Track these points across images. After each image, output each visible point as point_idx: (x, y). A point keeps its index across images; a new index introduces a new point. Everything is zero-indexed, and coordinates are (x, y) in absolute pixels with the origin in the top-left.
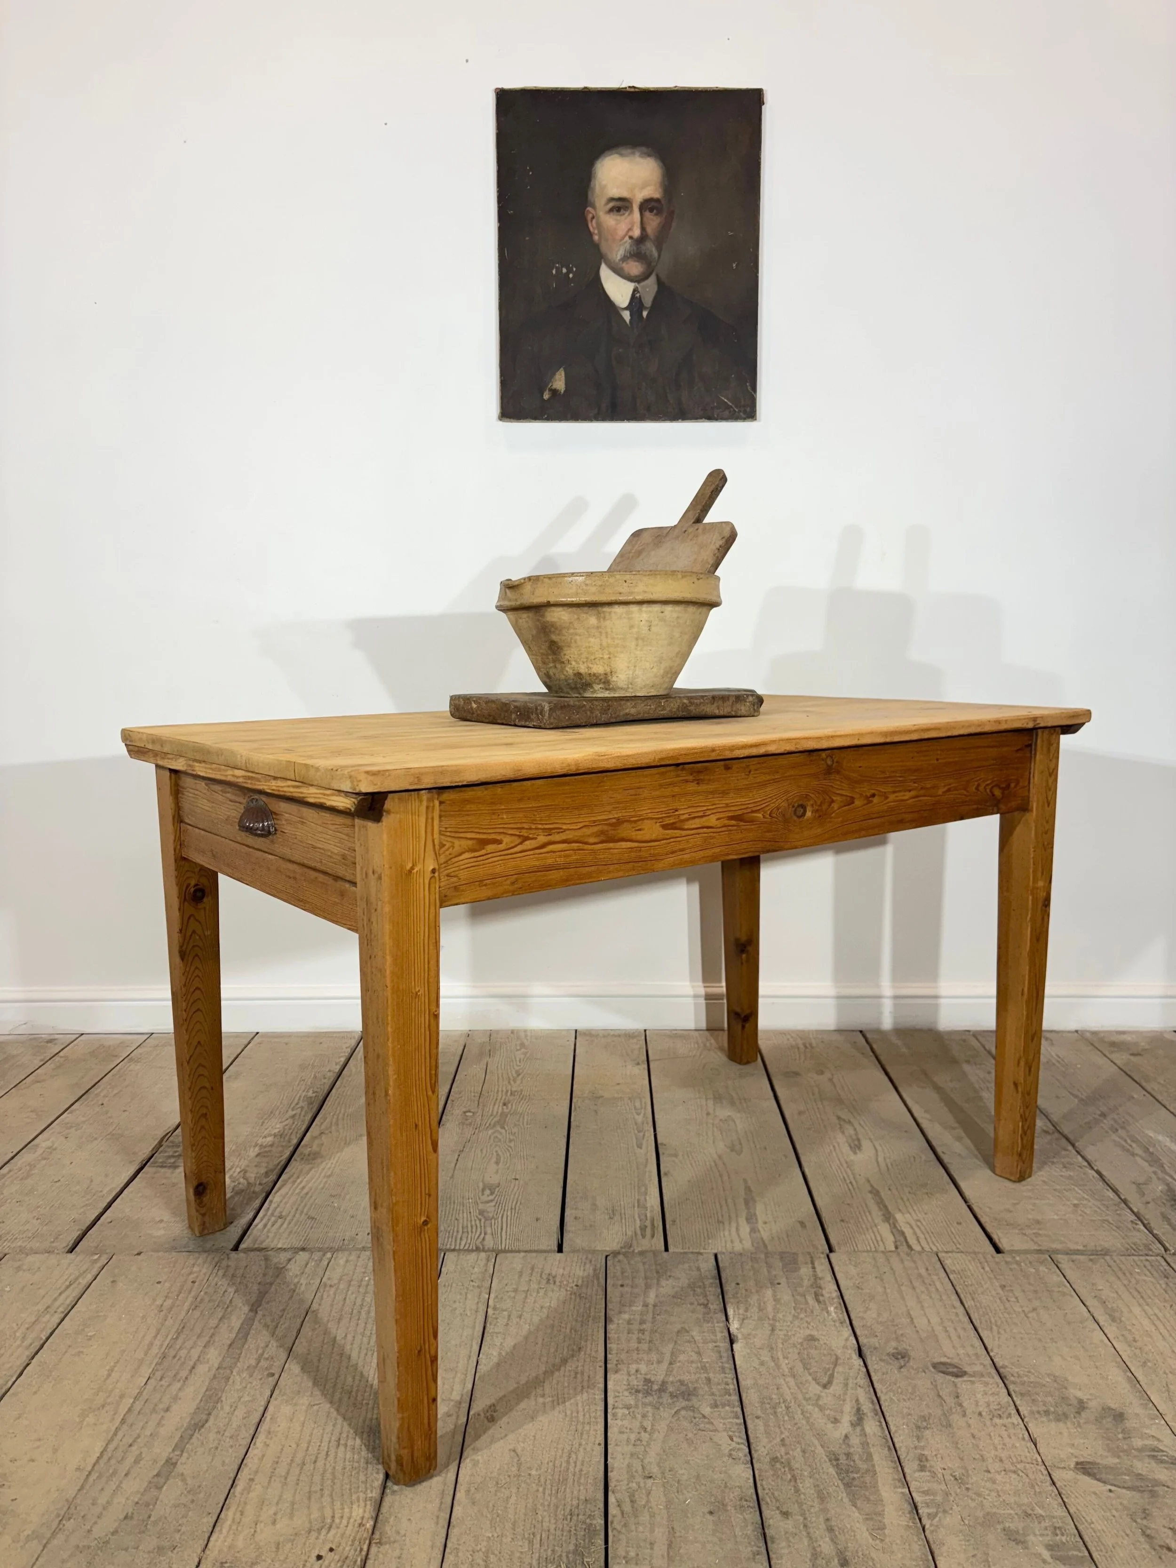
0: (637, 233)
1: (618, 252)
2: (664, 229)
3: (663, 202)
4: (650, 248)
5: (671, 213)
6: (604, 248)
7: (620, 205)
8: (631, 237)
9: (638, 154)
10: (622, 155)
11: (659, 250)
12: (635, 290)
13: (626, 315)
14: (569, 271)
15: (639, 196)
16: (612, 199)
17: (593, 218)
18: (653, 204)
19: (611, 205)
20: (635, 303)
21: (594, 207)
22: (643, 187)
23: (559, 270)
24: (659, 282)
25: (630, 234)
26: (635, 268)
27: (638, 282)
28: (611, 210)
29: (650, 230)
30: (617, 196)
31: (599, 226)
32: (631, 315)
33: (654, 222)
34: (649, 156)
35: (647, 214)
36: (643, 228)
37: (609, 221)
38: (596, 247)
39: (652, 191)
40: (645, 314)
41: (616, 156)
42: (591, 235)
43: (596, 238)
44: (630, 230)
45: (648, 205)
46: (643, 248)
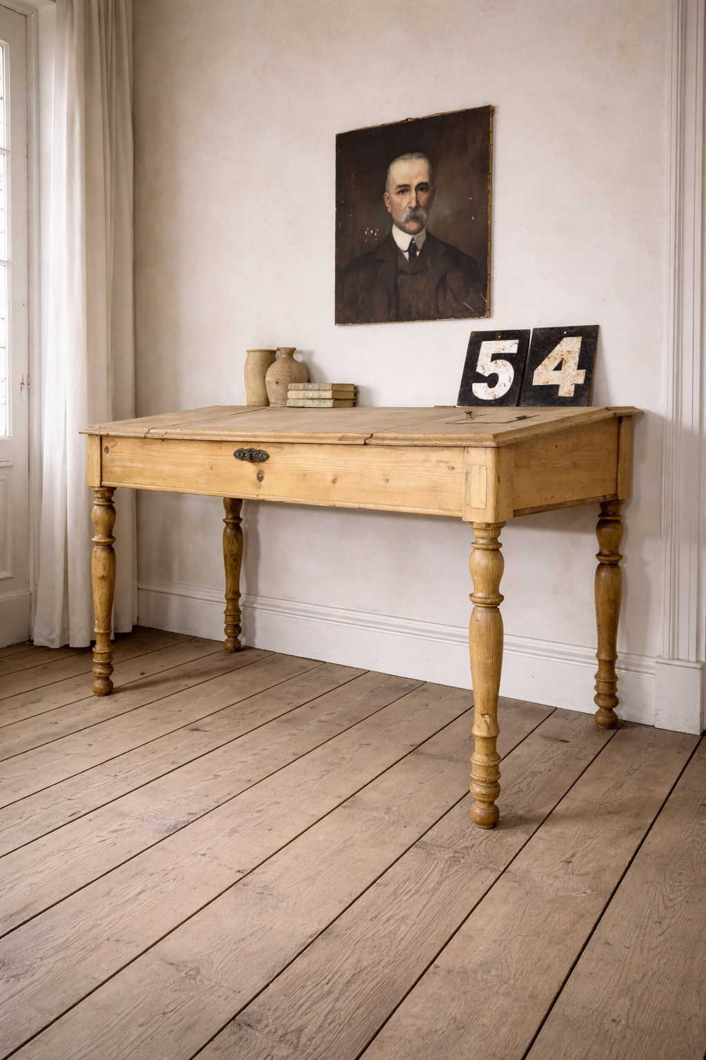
0: (414, 204)
1: (403, 217)
2: (430, 200)
3: (429, 184)
4: (422, 213)
5: (434, 191)
6: (394, 216)
7: (404, 189)
8: (410, 207)
9: (414, 157)
10: (405, 159)
11: (428, 213)
12: (413, 240)
13: (407, 255)
14: (374, 232)
15: (415, 182)
16: (400, 186)
17: (388, 198)
18: (422, 186)
19: (399, 189)
20: (412, 247)
21: (389, 192)
22: (416, 177)
23: (369, 232)
24: (428, 234)
25: (410, 205)
26: (413, 226)
27: (415, 234)
28: (398, 193)
29: (421, 202)
30: (402, 184)
31: (391, 203)
32: (409, 255)
33: (424, 196)
34: (421, 157)
35: (420, 193)
36: (417, 202)
37: (396, 198)
38: (390, 215)
39: (423, 178)
40: (418, 253)
41: (401, 160)
42: (386, 208)
43: (389, 210)
44: (410, 203)
45: (421, 187)
46: (418, 213)
